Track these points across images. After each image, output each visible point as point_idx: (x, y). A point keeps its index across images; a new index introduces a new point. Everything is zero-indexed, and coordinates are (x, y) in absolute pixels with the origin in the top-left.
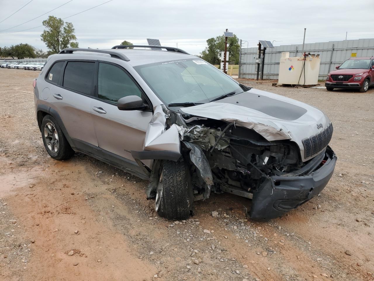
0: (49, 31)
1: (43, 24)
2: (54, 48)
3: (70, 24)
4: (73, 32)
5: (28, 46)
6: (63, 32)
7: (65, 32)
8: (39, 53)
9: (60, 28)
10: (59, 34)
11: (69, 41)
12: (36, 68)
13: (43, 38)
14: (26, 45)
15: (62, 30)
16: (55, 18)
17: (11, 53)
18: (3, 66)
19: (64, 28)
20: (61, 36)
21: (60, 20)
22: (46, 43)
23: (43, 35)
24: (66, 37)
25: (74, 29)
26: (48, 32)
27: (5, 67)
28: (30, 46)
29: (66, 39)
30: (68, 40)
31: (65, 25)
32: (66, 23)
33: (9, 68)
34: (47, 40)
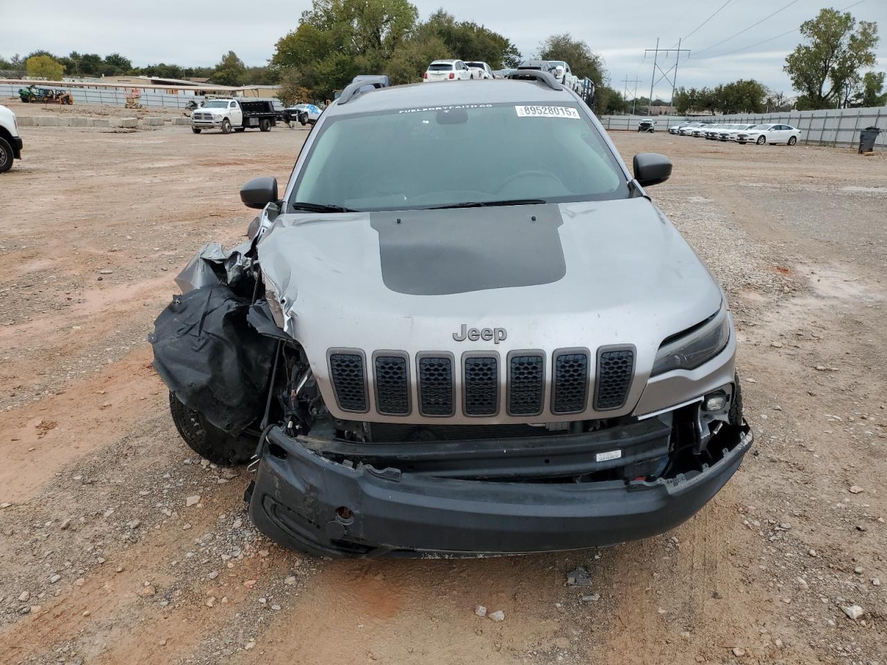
0: (811, 47)
1: (802, 30)
2: (809, 89)
3: (870, 25)
4: (873, 46)
5: (754, 85)
6: (845, 47)
7: (851, 47)
8: (775, 100)
9: (842, 38)
10: (833, 52)
11: (855, 70)
12: (727, 135)
13: (788, 64)
14: (751, 83)
15: (845, 41)
16: (835, 14)
17: (713, 102)
18: (673, 130)
19: (853, 37)
20: (837, 57)
21: (846, 18)
22: (793, 75)
23: (792, 56)
24: (850, 58)
25: (876, 40)
26: (806, 48)
27: (676, 132)
28: (759, 86)
29: (849, 63)
30: (852, 67)
31: (856, 30)
32: (861, 23)
33: (682, 134)
34: (797, 70)
